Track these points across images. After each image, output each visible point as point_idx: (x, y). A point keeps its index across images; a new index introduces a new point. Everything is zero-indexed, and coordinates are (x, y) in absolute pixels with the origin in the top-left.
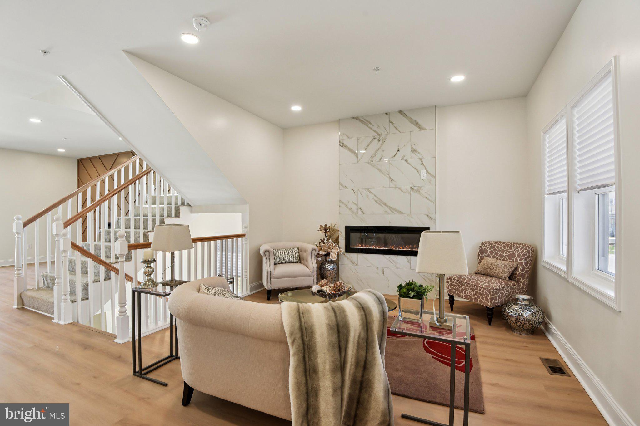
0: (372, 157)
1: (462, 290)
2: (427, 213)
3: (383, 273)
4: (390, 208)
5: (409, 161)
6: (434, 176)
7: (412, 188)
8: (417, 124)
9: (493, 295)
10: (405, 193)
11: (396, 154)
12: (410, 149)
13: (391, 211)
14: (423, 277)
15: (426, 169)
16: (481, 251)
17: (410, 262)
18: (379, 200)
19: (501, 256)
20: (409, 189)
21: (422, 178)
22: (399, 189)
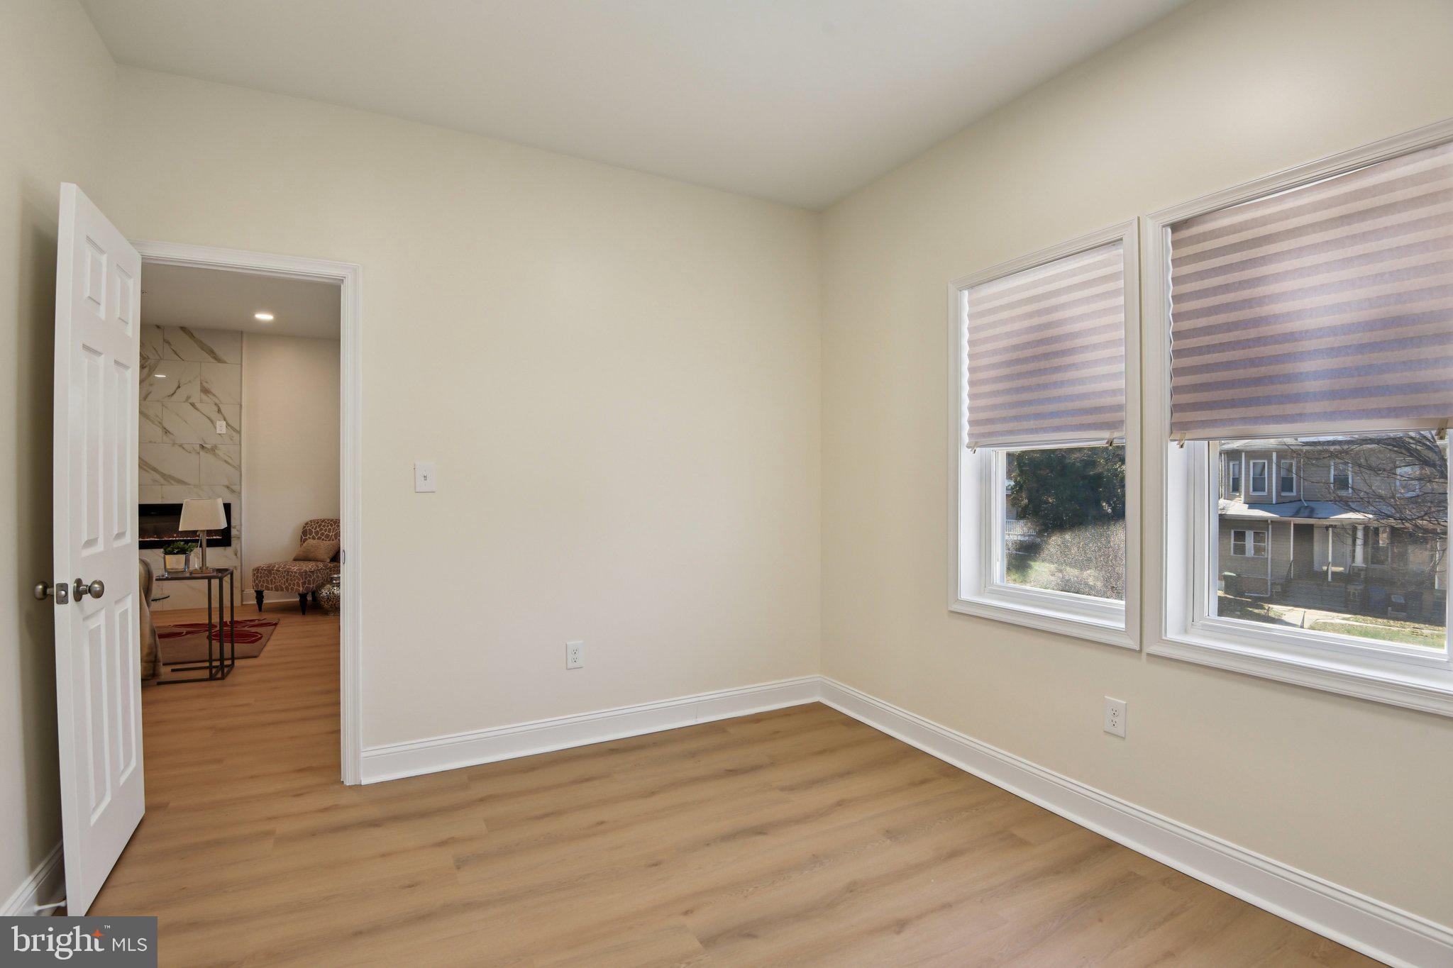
1: (272, 580)
2: (227, 483)
4: (163, 475)
5: (198, 405)
6: (238, 429)
7: (202, 447)
8: (212, 353)
9: (306, 578)
10: (190, 453)
11: (175, 392)
12: (198, 387)
13: (164, 479)
15: (225, 419)
16: (304, 533)
18: (143, 463)
19: (327, 536)
20: (197, 448)
21: (218, 432)
22: (181, 446)
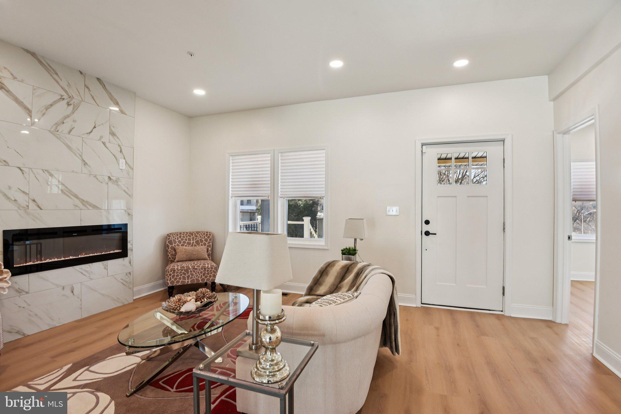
0: (57, 124)
2: (125, 208)
3: (72, 292)
4: (82, 201)
5: (107, 144)
6: (132, 166)
7: (110, 178)
8: (117, 104)
10: (102, 183)
11: (92, 131)
12: (108, 131)
13: (83, 204)
14: (121, 281)
15: (124, 158)
16: (170, 242)
17: (106, 268)
18: (66, 190)
20: (106, 179)
21: (121, 168)
22: (95, 176)
